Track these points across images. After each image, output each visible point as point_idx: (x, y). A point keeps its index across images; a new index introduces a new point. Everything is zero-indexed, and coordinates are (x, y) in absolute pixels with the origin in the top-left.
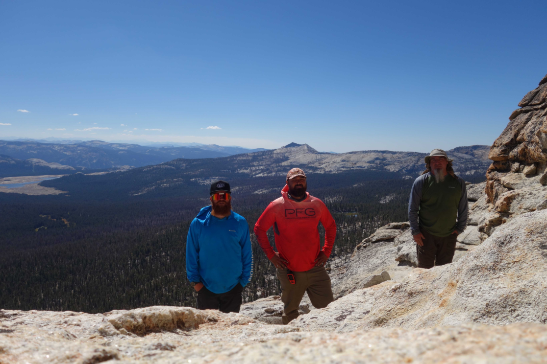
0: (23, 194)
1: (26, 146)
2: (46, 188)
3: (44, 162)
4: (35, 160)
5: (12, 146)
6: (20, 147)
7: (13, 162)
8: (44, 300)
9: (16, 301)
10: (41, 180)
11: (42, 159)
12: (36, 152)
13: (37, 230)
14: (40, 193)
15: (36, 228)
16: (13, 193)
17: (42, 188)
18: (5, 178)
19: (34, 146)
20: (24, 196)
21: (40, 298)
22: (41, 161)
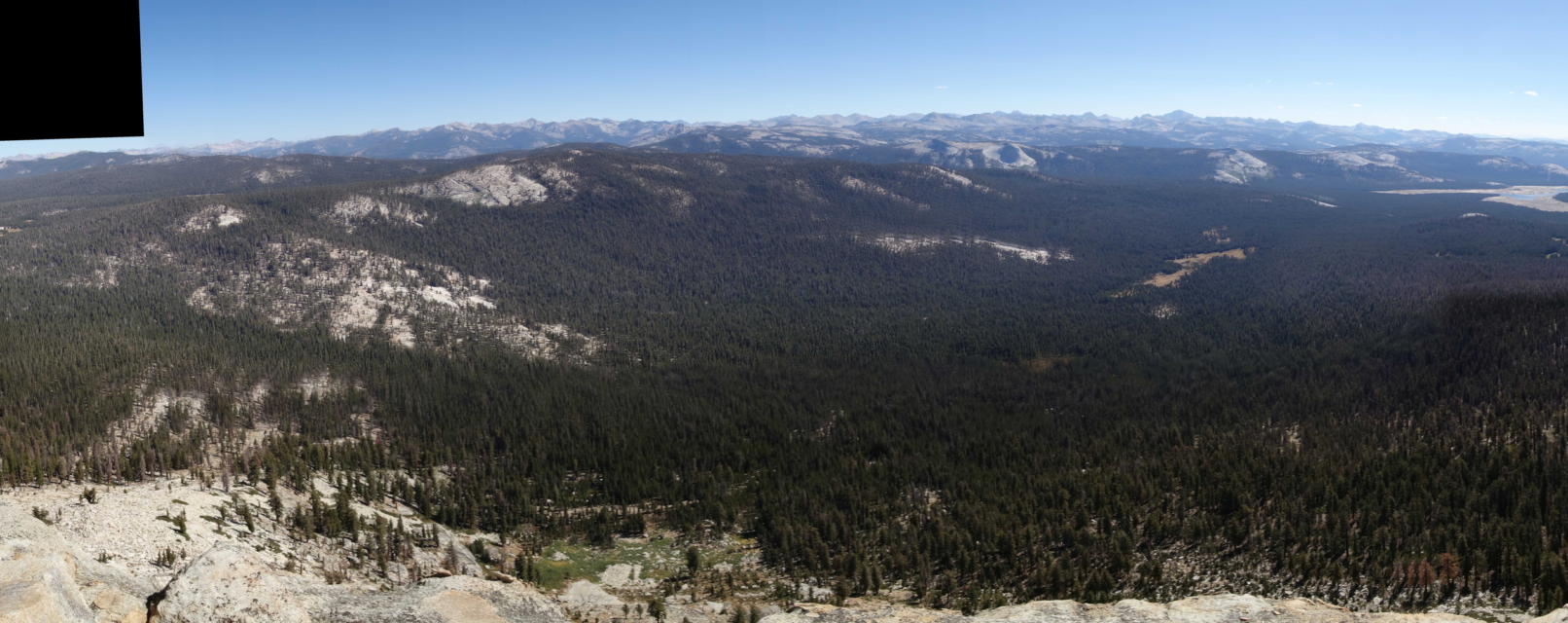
0: (1534, 209)
1: (1541, 148)
2: (1562, 203)
3: (1561, 168)
4: (1551, 166)
5: (1526, 147)
6: (1535, 149)
7: (1525, 167)
8: (1557, 333)
9: (1522, 329)
10: (1556, 193)
11: (1560, 165)
12: (1553, 155)
13: (1548, 256)
14: (1555, 209)
15: (1547, 254)
16: (1522, 207)
17: (1557, 202)
18: (1515, 187)
19: (1551, 147)
20: (1535, 211)
21: (1553, 329)
22: (1559, 167)
